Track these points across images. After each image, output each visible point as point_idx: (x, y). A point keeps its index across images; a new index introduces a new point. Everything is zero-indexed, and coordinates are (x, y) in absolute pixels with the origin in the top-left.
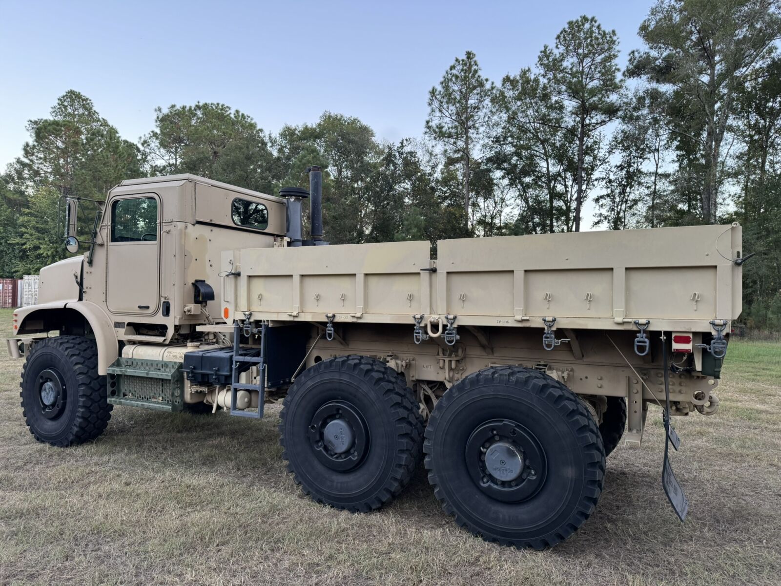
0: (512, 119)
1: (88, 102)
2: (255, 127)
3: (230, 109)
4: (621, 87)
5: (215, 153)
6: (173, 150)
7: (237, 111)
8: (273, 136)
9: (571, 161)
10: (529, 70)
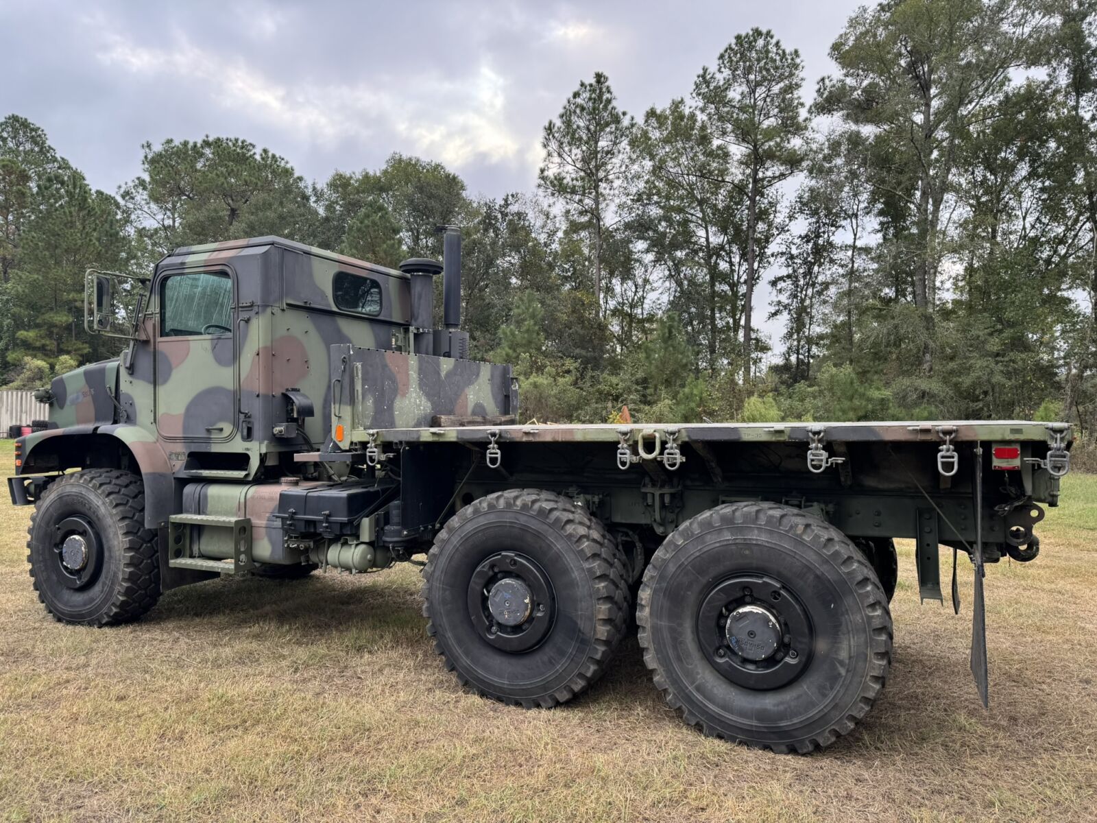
0: (657, 170)
1: (40, 132)
2: (292, 174)
3: (254, 146)
4: (806, 128)
5: (233, 212)
6: (170, 205)
7: (265, 151)
8: (319, 187)
9: (737, 229)
10: (682, 102)
